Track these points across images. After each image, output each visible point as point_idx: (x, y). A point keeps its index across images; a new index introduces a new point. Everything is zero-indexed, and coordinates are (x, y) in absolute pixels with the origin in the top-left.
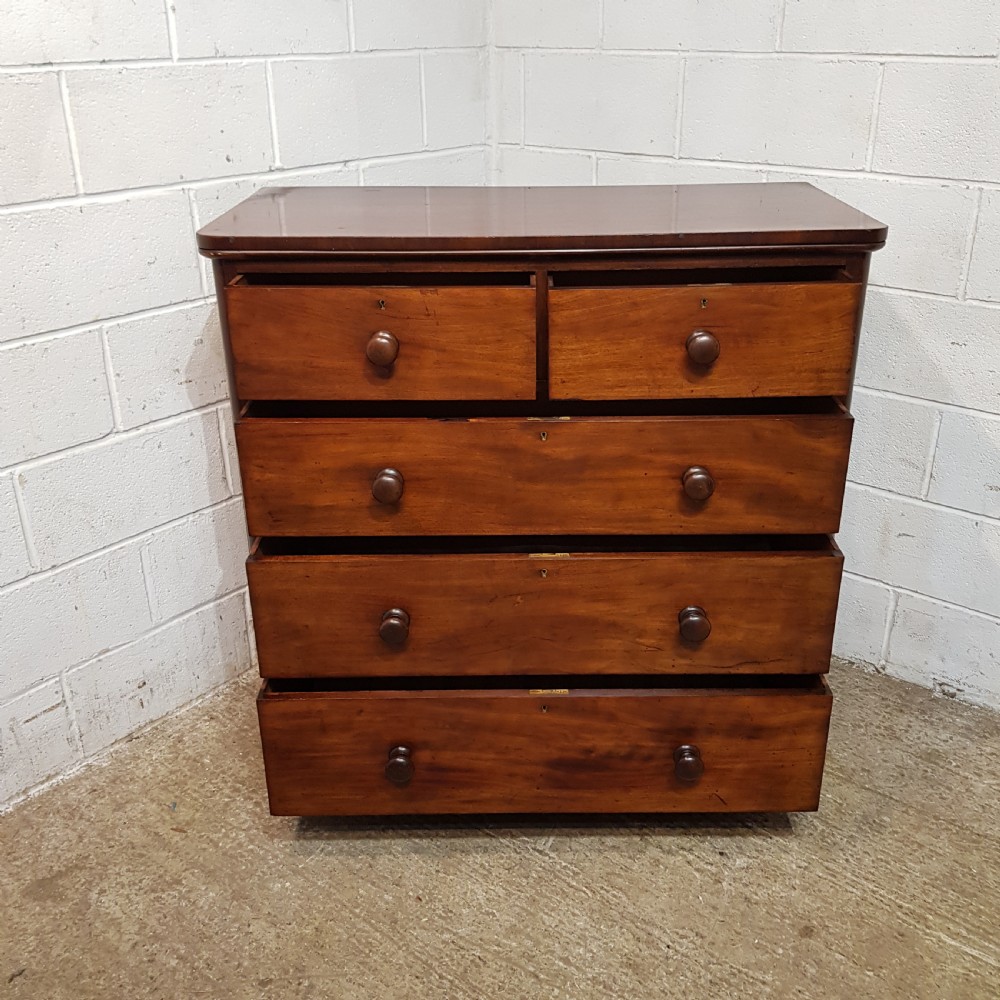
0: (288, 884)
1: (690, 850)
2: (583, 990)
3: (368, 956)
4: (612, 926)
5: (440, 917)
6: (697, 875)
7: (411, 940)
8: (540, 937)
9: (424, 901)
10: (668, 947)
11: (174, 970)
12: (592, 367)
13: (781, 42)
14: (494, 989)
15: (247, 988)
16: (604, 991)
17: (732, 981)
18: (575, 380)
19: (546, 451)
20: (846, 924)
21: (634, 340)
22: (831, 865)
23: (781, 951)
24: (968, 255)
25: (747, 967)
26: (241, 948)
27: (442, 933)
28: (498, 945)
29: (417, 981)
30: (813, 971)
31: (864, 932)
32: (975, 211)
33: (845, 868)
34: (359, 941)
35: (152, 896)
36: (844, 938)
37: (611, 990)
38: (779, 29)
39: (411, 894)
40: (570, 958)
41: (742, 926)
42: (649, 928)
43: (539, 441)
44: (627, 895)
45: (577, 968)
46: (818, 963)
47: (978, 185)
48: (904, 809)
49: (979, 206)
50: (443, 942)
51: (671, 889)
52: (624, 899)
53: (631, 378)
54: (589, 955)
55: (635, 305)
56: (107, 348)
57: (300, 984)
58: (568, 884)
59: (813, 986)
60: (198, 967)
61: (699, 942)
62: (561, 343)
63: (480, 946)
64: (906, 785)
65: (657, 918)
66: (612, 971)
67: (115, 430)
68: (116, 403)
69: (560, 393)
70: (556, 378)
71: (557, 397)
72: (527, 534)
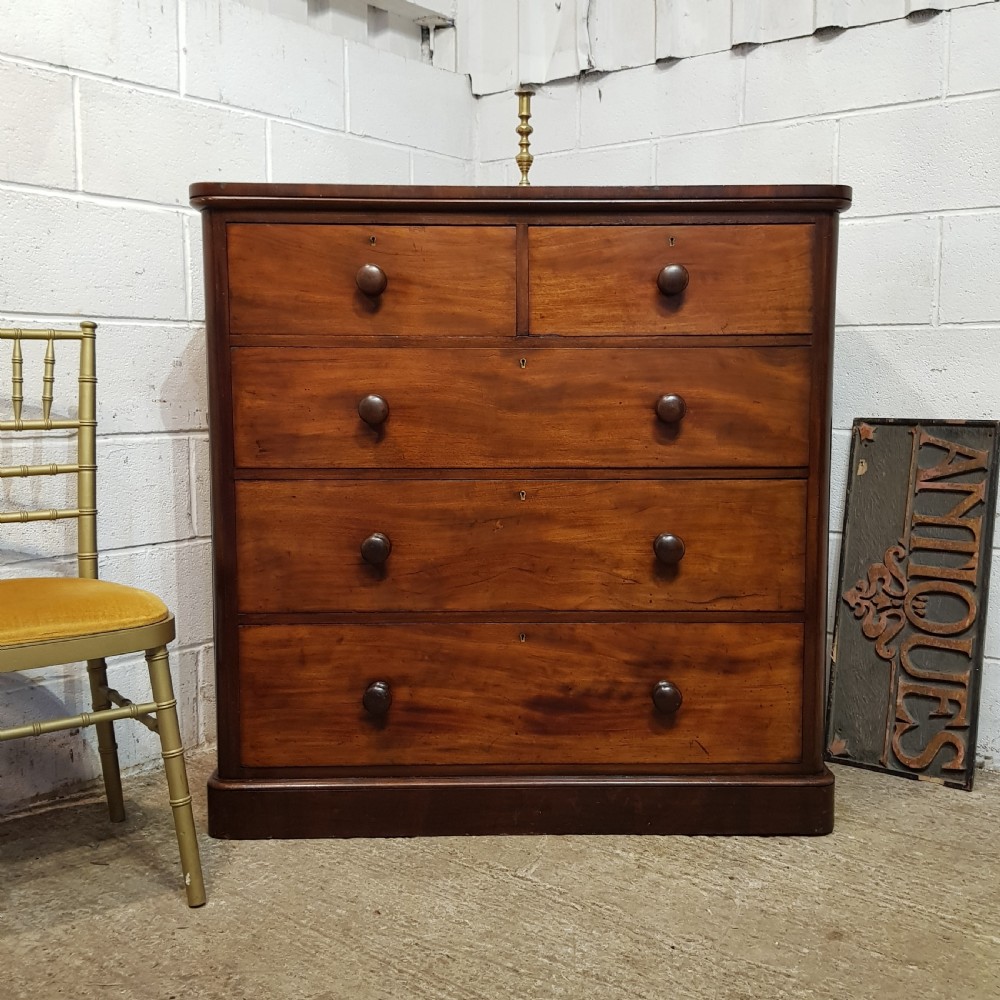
0: (223, 902)
1: (696, 875)
2: (572, 981)
3: (314, 956)
4: (606, 932)
5: (402, 926)
6: (705, 893)
7: (366, 943)
8: (521, 940)
9: (383, 914)
10: (673, 948)
11: (78, 969)
12: (569, 302)
13: (744, 116)
14: (464, 980)
15: (164, 982)
16: (598, 981)
17: (750, 974)
18: (554, 316)
19: (526, 378)
20: (881, 929)
21: (608, 276)
22: (860, 887)
23: (806, 951)
24: (937, 281)
25: (767, 962)
26: (162, 951)
27: (405, 937)
28: (471, 946)
29: (371, 974)
30: (846, 966)
31: (903, 936)
32: (939, 238)
33: (876, 889)
34: (305, 945)
35: (60, 913)
36: (879, 941)
37: (606, 981)
38: (741, 105)
39: (368, 908)
40: (557, 956)
41: (759, 931)
42: (649, 933)
43: (518, 369)
44: (621, 908)
45: (564, 964)
46: (852, 960)
47: (938, 215)
48: (938, 846)
49: (941, 234)
50: (404, 945)
51: (674, 904)
52: (620, 911)
53: (607, 314)
54: (578, 954)
55: (608, 242)
57: (229, 979)
58: (554, 901)
59: (847, 977)
60: (107, 967)
61: (710, 943)
62: (540, 278)
63: (449, 947)
64: (937, 830)
65: (660, 926)
66: (607, 966)
69: (539, 328)
70: (534, 314)
71: (537, 332)
72: (507, 466)
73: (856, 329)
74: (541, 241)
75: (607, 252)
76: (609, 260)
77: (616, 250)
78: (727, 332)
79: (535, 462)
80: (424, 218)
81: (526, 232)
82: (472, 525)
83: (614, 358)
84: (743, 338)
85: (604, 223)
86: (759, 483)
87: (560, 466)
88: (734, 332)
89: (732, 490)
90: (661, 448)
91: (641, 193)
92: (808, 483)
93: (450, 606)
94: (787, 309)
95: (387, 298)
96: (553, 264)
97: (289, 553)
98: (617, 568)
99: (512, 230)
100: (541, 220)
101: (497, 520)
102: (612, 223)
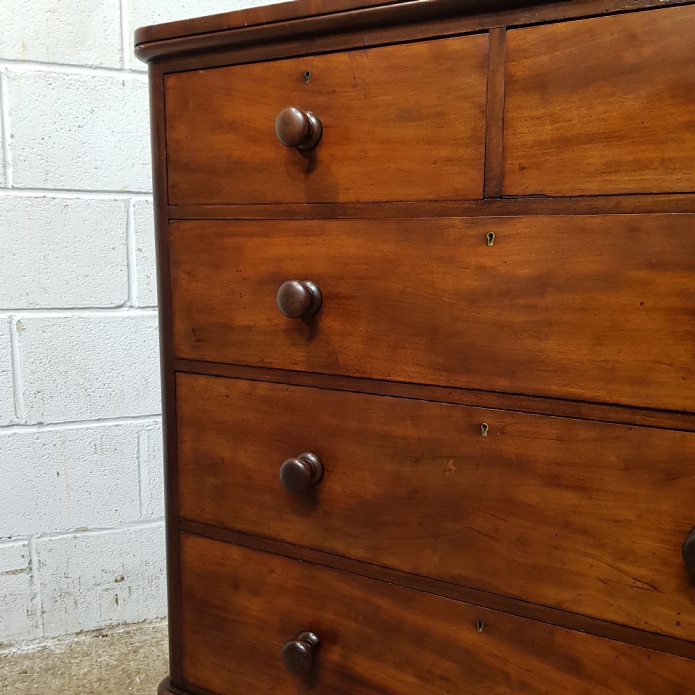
12: (565, 143)
18: (539, 165)
21: (631, 96)
55: (632, 39)
56: (132, 220)
62: (520, 109)
67: (129, 304)
68: (134, 277)
69: (517, 184)
70: (512, 163)
71: (514, 191)
72: (463, 385)
74: (524, 51)
75: (630, 57)
76: (633, 70)
77: (647, 51)
79: (502, 384)
80: (367, 38)
81: (502, 39)
82: (417, 460)
83: (634, 230)
85: (627, 7)
87: (538, 393)
93: (389, 561)
95: (323, 153)
96: (541, 84)
97: (223, 459)
98: (623, 560)
99: (482, 39)
101: (450, 458)
102: (641, 6)
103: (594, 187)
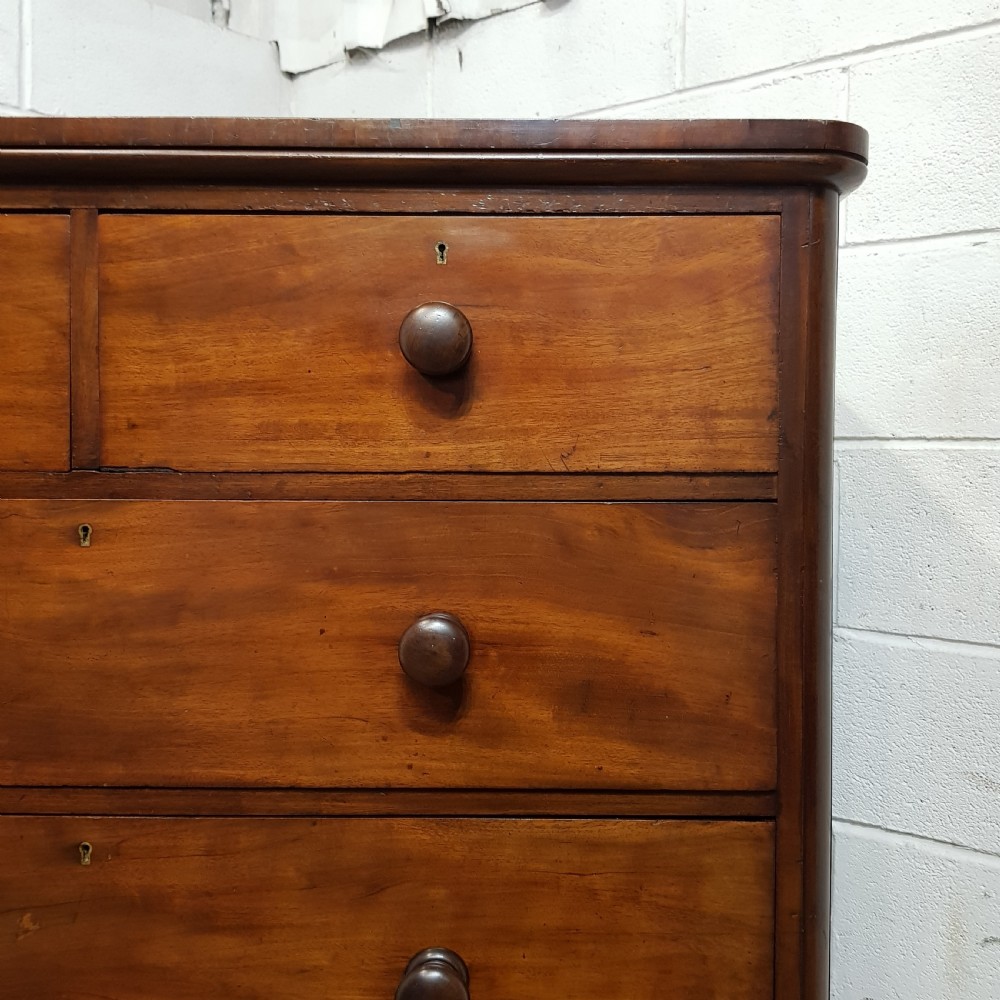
12: (197, 392)
13: (684, 75)
18: (159, 422)
21: (292, 332)
38: (678, 58)
53: (288, 420)
55: (288, 252)
62: (126, 334)
69: (122, 450)
70: (115, 417)
71: (122, 460)
72: (46, 781)
73: (888, 445)
74: (128, 248)
75: (285, 277)
76: (293, 295)
77: (309, 272)
78: (577, 467)
81: (92, 227)
83: (306, 523)
84: (614, 481)
85: (278, 206)
86: (657, 830)
87: (175, 782)
88: (593, 466)
89: (594, 846)
90: (422, 742)
91: (360, 138)
92: (775, 834)
94: (718, 414)
96: (156, 302)
99: (59, 223)
100: (126, 200)
101: (24, 910)
102: (298, 208)
103: (244, 459)
